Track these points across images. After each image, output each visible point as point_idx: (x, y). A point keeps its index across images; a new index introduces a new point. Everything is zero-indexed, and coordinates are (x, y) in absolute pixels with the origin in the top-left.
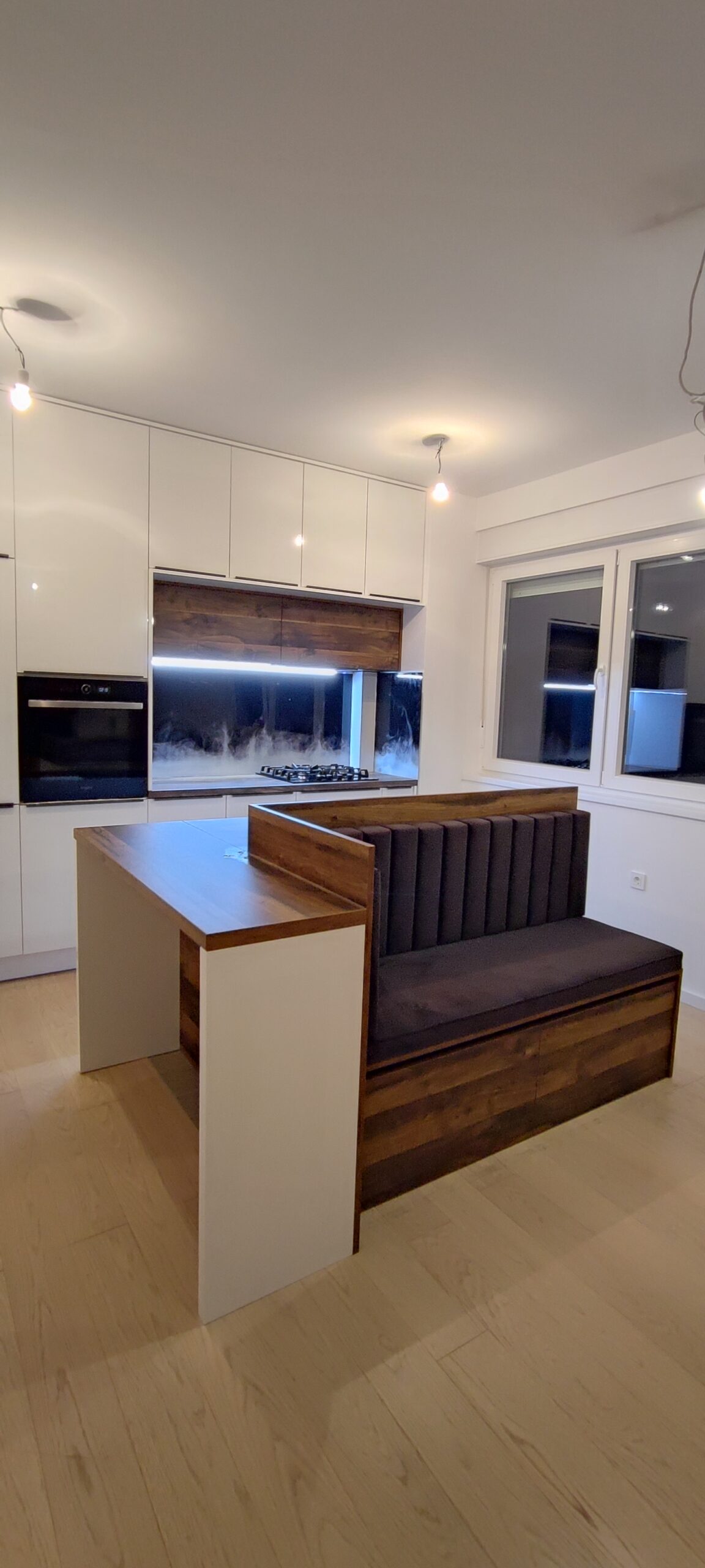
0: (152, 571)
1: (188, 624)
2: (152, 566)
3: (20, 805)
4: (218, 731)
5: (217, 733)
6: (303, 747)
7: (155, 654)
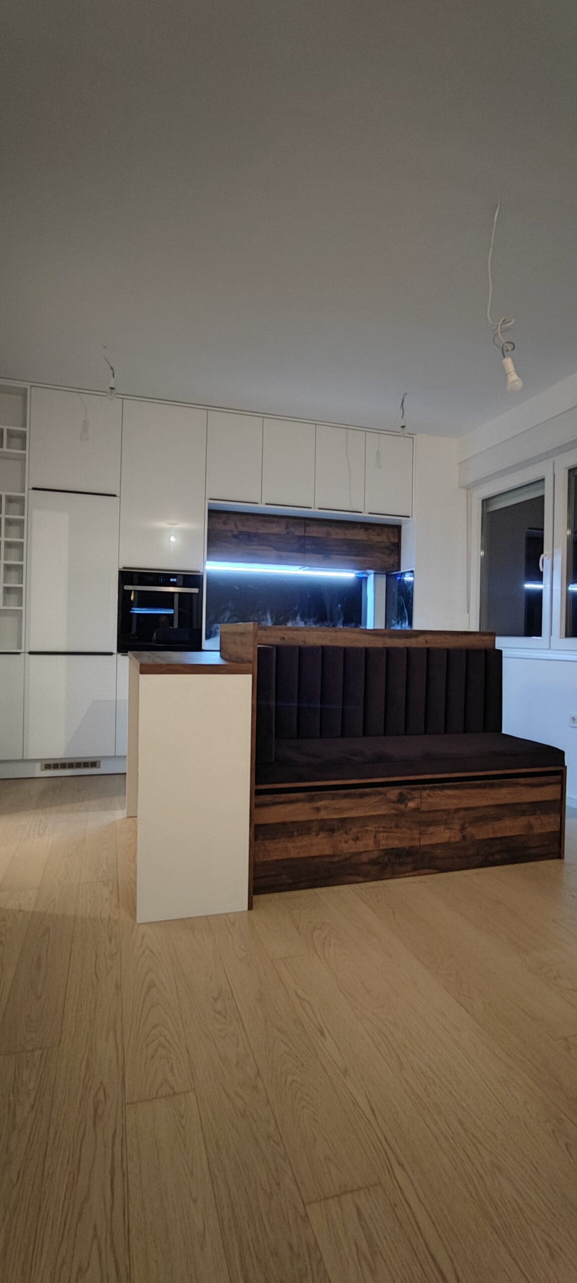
0: (208, 501)
1: (236, 538)
2: (208, 497)
3: (117, 654)
4: (264, 617)
5: (263, 619)
7: (208, 559)
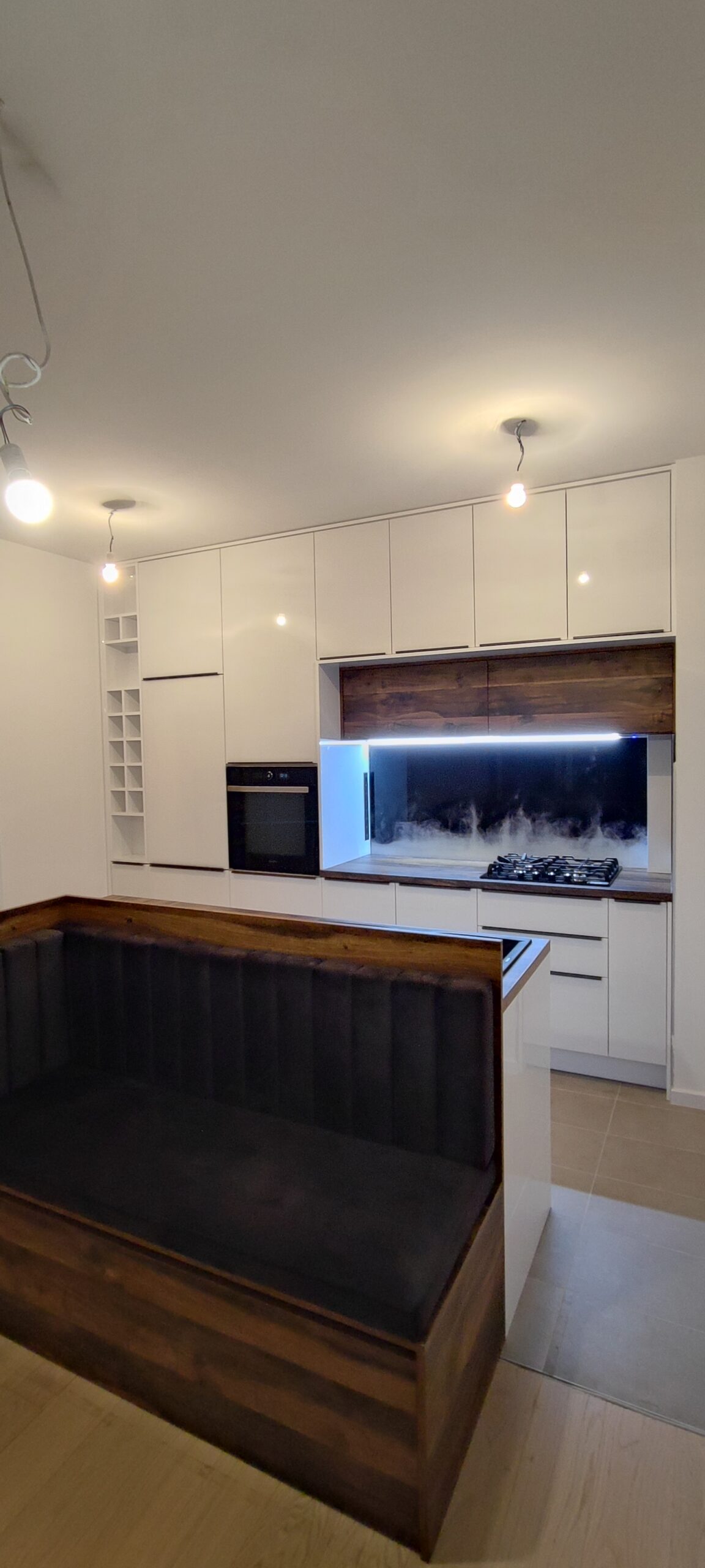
0: (318, 662)
2: (319, 655)
3: (229, 870)
4: (467, 812)
5: (465, 814)
6: (575, 833)
